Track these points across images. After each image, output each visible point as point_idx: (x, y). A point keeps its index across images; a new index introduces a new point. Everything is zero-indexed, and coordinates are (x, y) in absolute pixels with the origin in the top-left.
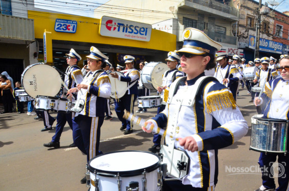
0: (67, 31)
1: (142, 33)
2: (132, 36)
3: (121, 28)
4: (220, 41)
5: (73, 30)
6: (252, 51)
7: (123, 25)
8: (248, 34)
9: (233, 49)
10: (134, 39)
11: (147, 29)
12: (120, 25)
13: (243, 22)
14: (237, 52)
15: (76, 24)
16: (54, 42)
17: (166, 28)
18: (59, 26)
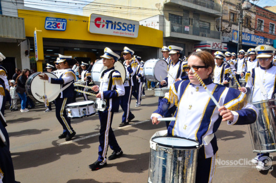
0: (57, 29)
1: (130, 29)
2: (121, 33)
3: (110, 25)
4: (205, 36)
5: (63, 28)
6: (235, 45)
7: (111, 22)
8: (231, 29)
9: (217, 43)
10: (122, 35)
11: (134, 25)
12: (108, 22)
13: (226, 17)
14: (221, 46)
15: (66, 22)
16: (45, 40)
17: (153, 24)
18: (49, 24)
